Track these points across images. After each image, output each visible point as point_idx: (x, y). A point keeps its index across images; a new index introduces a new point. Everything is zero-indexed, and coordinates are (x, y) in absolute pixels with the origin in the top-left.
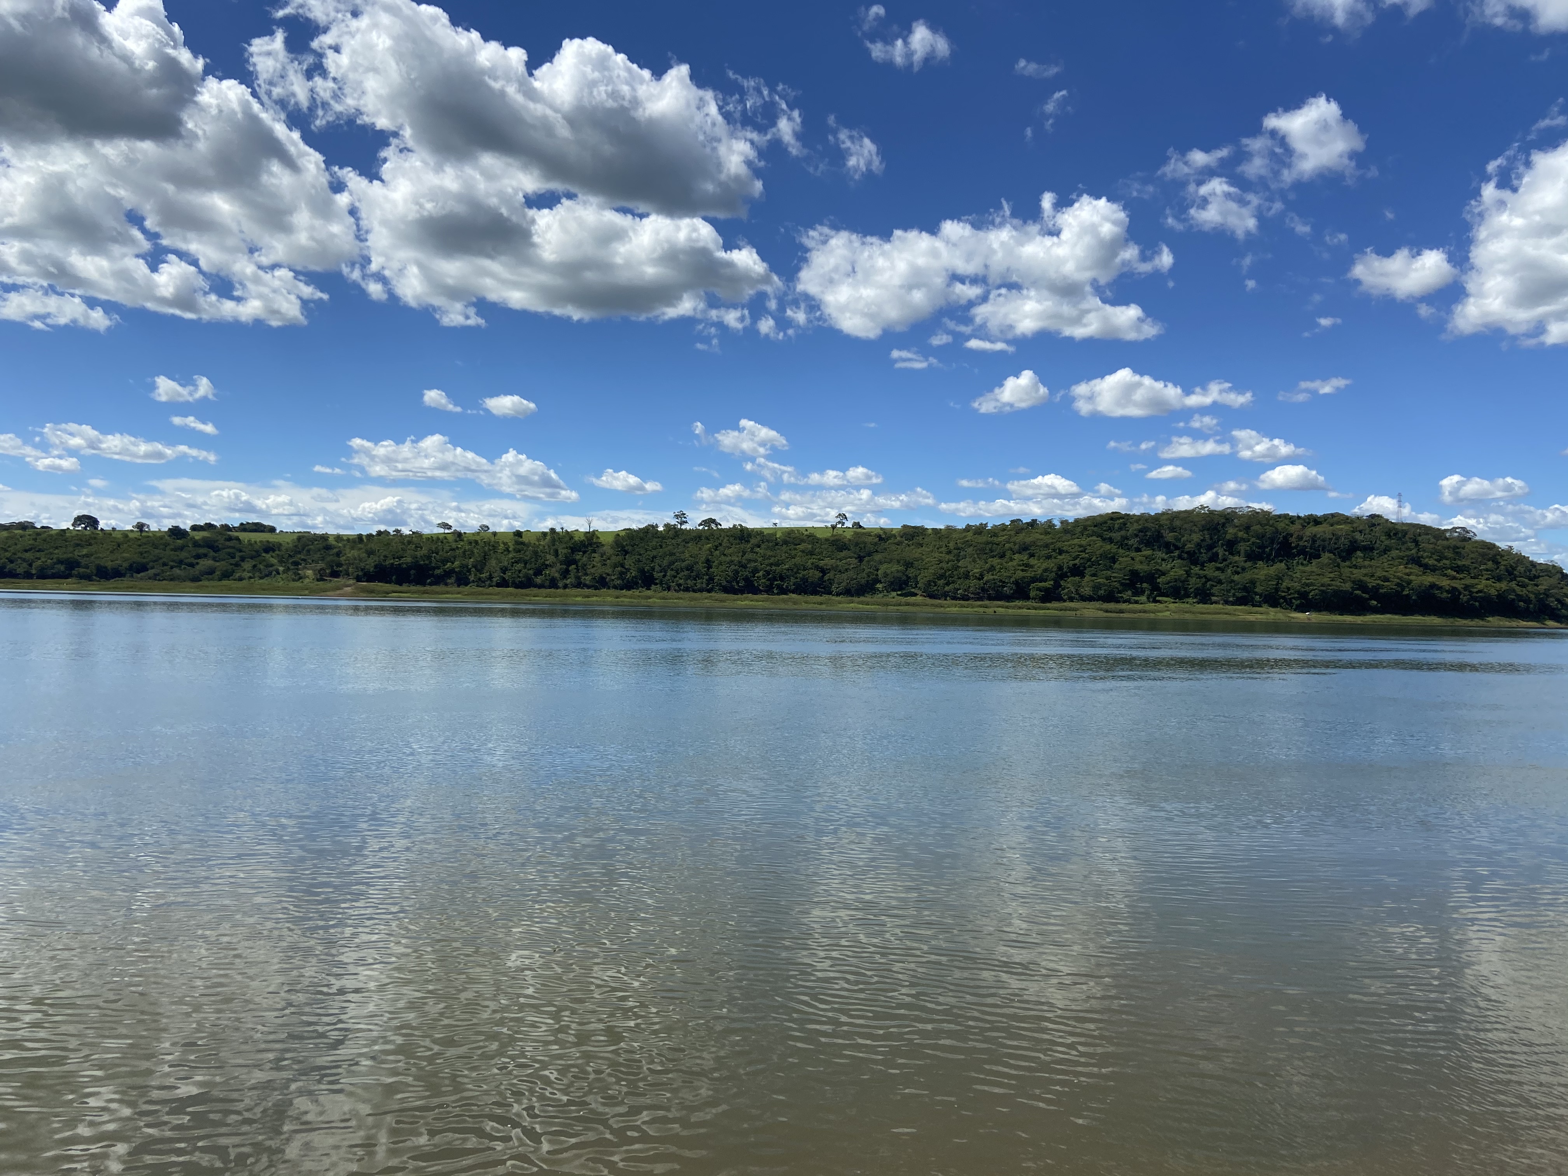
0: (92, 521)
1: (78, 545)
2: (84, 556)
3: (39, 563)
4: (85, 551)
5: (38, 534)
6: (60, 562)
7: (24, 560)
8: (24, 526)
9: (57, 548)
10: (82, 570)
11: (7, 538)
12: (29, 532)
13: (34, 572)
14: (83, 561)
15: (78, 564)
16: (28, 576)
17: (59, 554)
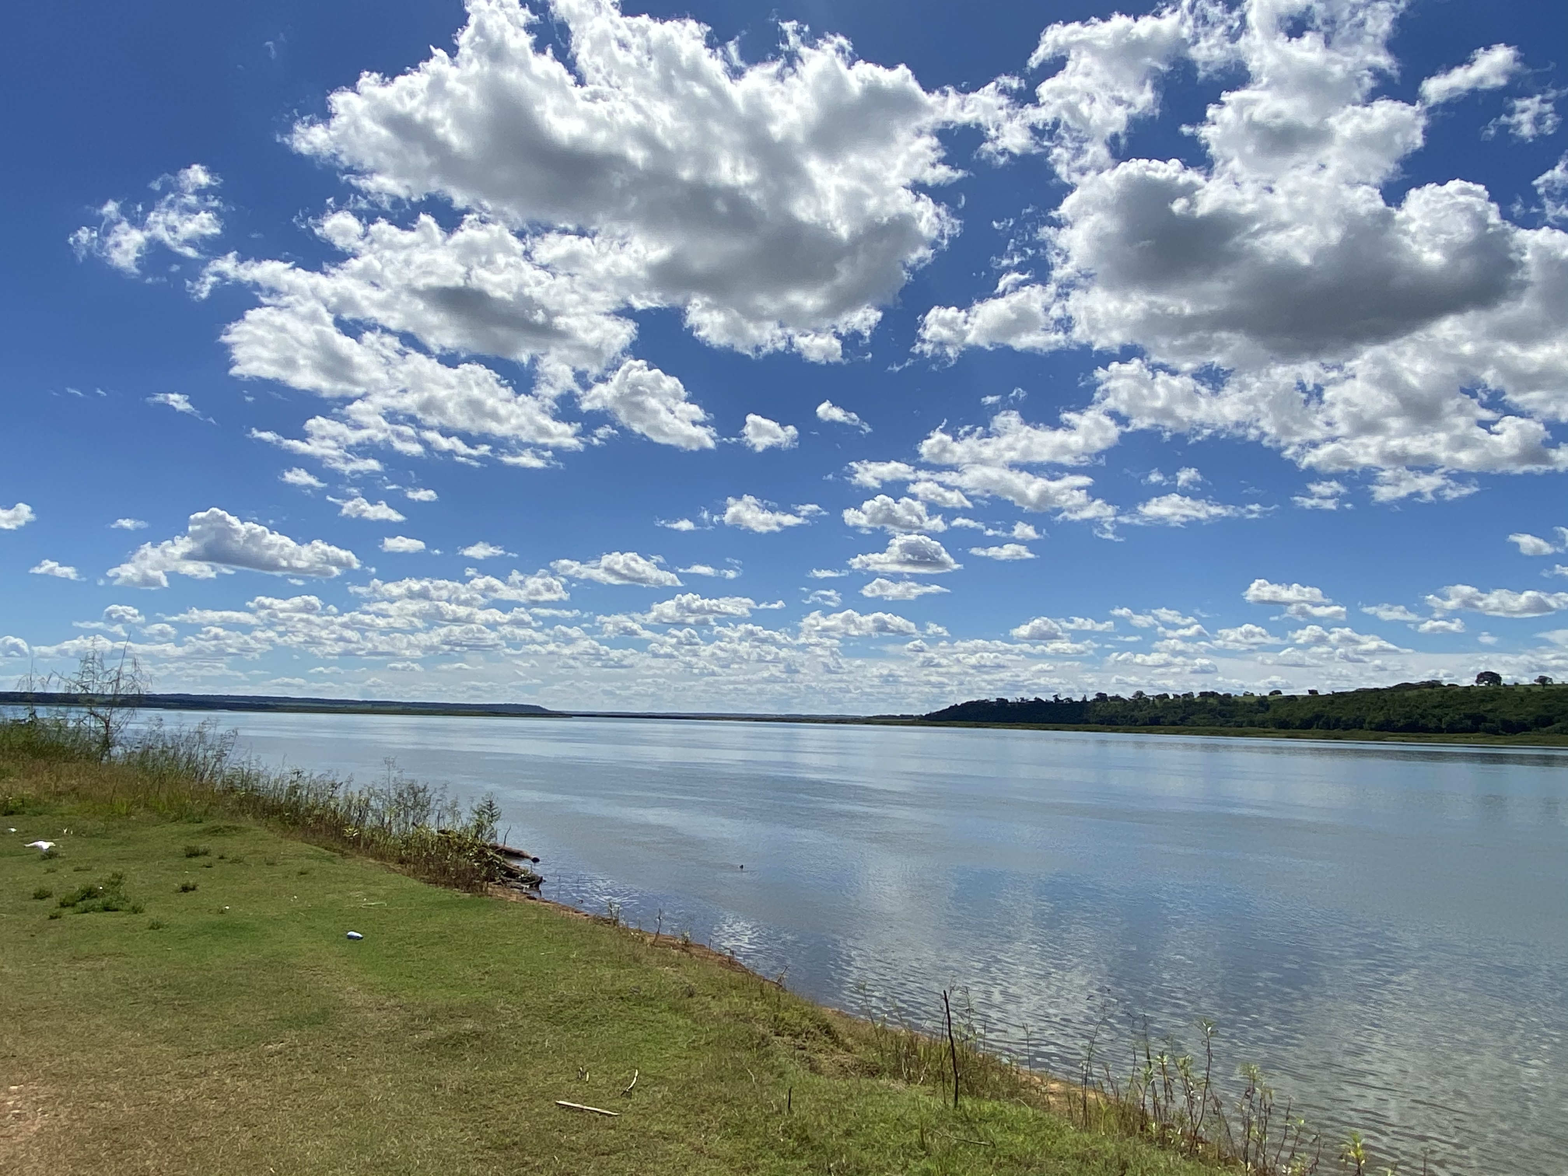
0: (1495, 678)
1: (1483, 701)
2: (1489, 711)
3: (1448, 718)
4: (1489, 707)
5: (1446, 691)
6: (1467, 716)
7: (1434, 716)
8: (1434, 685)
9: (1463, 704)
10: (1487, 724)
11: (1418, 696)
12: (1437, 689)
13: (1444, 726)
14: (1490, 716)
15: (1484, 719)
16: (1439, 730)
17: (1467, 710)
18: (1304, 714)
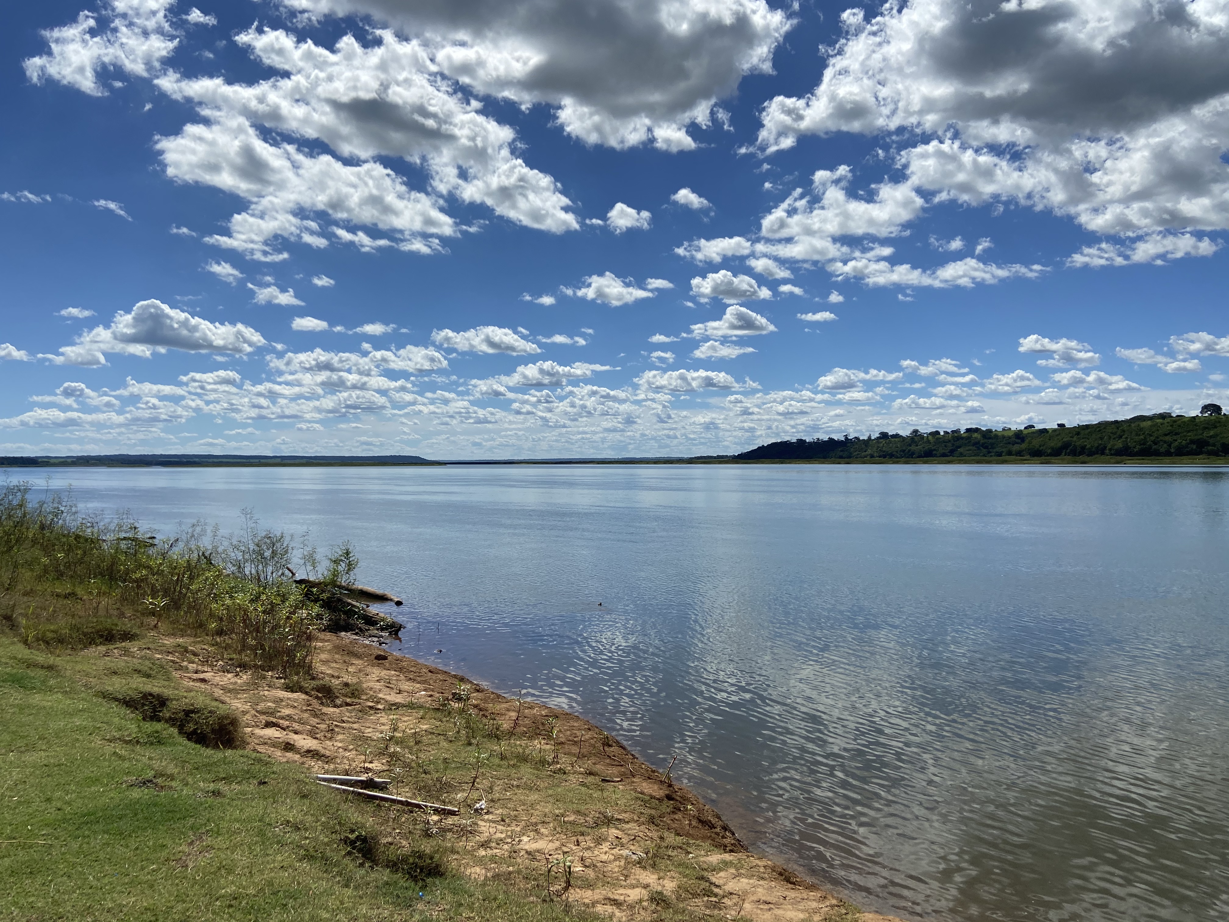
0: (1216, 409)
1: (1205, 428)
2: (1211, 437)
3: (1176, 443)
4: (1212, 433)
5: (1175, 421)
6: (1192, 442)
7: (1165, 442)
8: (1163, 416)
9: (1189, 432)
10: (1210, 448)
11: (1151, 426)
12: (1168, 420)
13: (1172, 450)
14: (1211, 441)
15: (1207, 444)
16: (1168, 454)
17: (1191, 436)
18: (1055, 443)
